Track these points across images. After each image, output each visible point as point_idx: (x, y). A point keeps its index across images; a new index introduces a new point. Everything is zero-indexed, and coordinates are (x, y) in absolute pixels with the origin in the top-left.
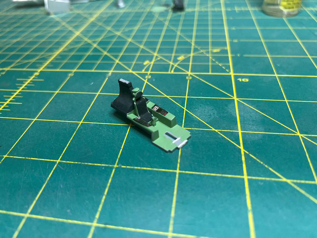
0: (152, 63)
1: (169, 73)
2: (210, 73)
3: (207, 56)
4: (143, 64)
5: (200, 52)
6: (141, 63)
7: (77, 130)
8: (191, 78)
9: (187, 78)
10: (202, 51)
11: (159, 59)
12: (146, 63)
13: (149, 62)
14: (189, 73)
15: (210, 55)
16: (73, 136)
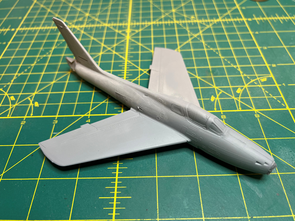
0: (218, 98)
1: (238, 110)
2: (271, 109)
3: (259, 87)
4: (210, 100)
5: (251, 82)
6: (209, 99)
7: (199, 185)
8: (259, 116)
9: (255, 115)
10: (252, 81)
11: (220, 93)
12: (213, 99)
13: (214, 98)
14: (254, 110)
15: (261, 86)
16: (200, 192)
